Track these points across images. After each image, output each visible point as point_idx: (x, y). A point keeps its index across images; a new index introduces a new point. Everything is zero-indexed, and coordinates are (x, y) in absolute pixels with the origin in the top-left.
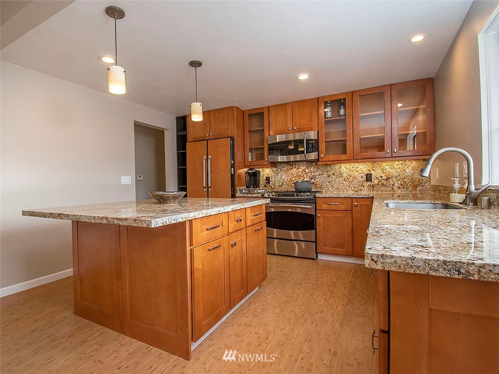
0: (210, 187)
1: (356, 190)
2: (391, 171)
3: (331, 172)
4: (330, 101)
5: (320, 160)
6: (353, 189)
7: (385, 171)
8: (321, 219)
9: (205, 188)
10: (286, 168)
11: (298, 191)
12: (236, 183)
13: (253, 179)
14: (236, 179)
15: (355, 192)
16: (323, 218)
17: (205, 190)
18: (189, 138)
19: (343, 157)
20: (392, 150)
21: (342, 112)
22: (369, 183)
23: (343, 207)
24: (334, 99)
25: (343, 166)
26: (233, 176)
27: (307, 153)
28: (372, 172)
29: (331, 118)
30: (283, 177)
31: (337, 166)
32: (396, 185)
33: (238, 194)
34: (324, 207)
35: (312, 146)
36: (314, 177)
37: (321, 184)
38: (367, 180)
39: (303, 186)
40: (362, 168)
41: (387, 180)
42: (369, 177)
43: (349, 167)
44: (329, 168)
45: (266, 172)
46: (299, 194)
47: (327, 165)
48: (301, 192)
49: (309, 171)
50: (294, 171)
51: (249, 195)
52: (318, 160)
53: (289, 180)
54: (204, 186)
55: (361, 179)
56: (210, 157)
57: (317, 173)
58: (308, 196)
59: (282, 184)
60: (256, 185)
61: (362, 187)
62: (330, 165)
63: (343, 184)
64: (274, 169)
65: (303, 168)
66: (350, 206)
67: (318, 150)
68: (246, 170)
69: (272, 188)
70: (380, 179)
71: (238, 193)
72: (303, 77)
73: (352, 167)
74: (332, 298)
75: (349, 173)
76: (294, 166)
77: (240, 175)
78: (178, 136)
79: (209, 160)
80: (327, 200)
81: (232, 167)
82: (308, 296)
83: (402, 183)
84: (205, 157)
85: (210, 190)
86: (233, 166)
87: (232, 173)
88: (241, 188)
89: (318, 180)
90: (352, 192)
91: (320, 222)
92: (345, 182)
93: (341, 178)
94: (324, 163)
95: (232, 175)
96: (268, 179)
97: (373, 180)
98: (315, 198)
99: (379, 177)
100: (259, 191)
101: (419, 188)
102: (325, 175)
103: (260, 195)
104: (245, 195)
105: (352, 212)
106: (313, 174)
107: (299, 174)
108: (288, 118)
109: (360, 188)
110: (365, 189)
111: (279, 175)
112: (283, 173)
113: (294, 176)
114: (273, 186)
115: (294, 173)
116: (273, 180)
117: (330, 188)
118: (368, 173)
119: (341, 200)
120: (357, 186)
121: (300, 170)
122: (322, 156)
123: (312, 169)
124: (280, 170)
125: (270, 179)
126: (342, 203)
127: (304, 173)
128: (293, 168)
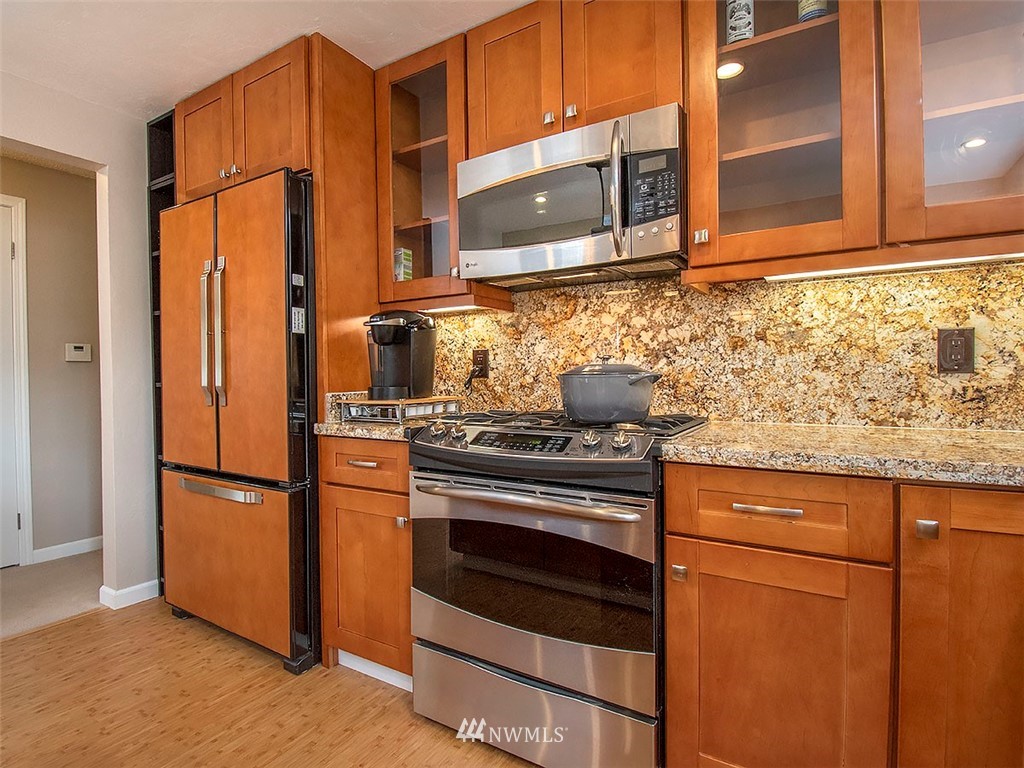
1: (881, 414)
3: (748, 330)
5: (694, 261)
6: (864, 407)
8: (694, 592)
10: (548, 314)
12: (324, 373)
15: (872, 427)
16: (705, 586)
19: (821, 234)
22: (956, 382)
23: (832, 533)
25: (810, 293)
28: (977, 321)
30: (540, 349)
33: (329, 425)
34: (711, 518)
35: (652, 187)
36: (666, 352)
37: (697, 383)
38: (944, 368)
39: (600, 395)
40: (919, 301)
42: (955, 351)
45: (473, 331)
49: (644, 321)
50: (582, 322)
52: (681, 258)
53: (560, 362)
55: (907, 361)
57: (684, 332)
58: (618, 450)
59: (536, 378)
61: (917, 403)
62: (743, 286)
63: (807, 381)
64: (505, 317)
65: (619, 309)
66: (883, 533)
67: (680, 209)
69: (496, 396)
71: (329, 420)
73: (856, 298)
75: (841, 330)
76: (583, 302)
77: (344, 339)
78: (153, 197)
79: (217, 275)
81: (294, 303)
85: (223, 400)
86: (302, 299)
87: (298, 330)
89: (686, 365)
91: (684, 602)
92: (819, 375)
93: (799, 356)
94: (716, 275)
96: (481, 364)
97: (979, 363)
98: (657, 462)
100: (412, 411)
102: (720, 339)
105: (897, 575)
106: (662, 337)
107: (601, 337)
108: (544, 70)
109: (903, 405)
110: (935, 410)
111: (524, 342)
112: (538, 334)
113: (582, 345)
114: (498, 389)
115: (580, 331)
116: (498, 362)
117: (745, 405)
118: (951, 325)
119: (818, 492)
120: (884, 396)
121: (607, 319)
122: (700, 236)
123: (658, 316)
124: (525, 320)
125: (491, 357)
126: (830, 511)
127: (624, 330)
128: (579, 309)
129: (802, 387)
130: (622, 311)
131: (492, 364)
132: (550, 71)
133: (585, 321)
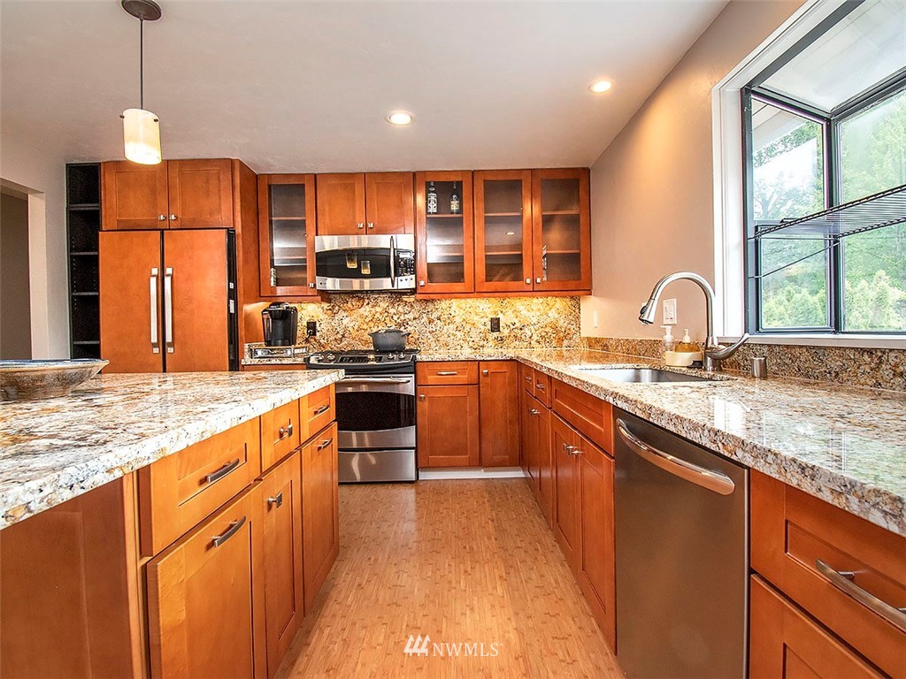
0: (172, 344)
1: (476, 346)
2: (528, 314)
3: (434, 316)
4: (434, 182)
5: (418, 291)
6: (471, 344)
7: (518, 314)
8: (426, 404)
9: (154, 345)
10: (349, 305)
11: (381, 350)
12: (242, 333)
13: (283, 327)
14: (241, 324)
16: (429, 401)
17: (156, 350)
18: (107, 221)
19: (458, 287)
20: (533, 280)
21: (454, 206)
22: (496, 334)
23: (464, 378)
24: (442, 179)
25: (455, 303)
26: (233, 319)
27: (395, 276)
28: (500, 316)
29: (435, 213)
30: (345, 321)
31: (444, 304)
32: (535, 337)
33: (246, 360)
34: (431, 379)
35: (405, 263)
36: (404, 323)
37: (416, 337)
38: (492, 330)
39: (391, 340)
40: (484, 308)
41: (521, 329)
42: (495, 325)
43: (464, 305)
44: (431, 307)
45: (309, 311)
46: (384, 356)
47: (427, 301)
48: (387, 352)
49: (394, 311)
50: (366, 310)
51: (273, 361)
52: (415, 291)
53: (356, 328)
54: (154, 340)
55: (483, 328)
56: (169, 271)
57: (411, 316)
58: (401, 359)
59: (343, 336)
60: (289, 338)
61: (485, 342)
62: (432, 301)
63: (454, 335)
64: (325, 305)
65: (384, 305)
66: (476, 376)
67: (415, 272)
68: (262, 305)
69: (320, 345)
70: (512, 327)
71: (247, 356)
72: (401, 118)
73: (469, 306)
74: (477, 568)
75: (464, 317)
76: (367, 301)
77: (248, 317)
78: (72, 215)
79: (168, 281)
80: (436, 366)
81: (230, 298)
82: (430, 574)
83: (543, 334)
84: (155, 271)
85: (170, 350)
86: (232, 294)
87: (232, 311)
88: (254, 345)
89: (412, 329)
90: (470, 351)
91: (423, 408)
92: (457, 333)
93: (451, 326)
94: (424, 297)
95: (230, 315)
96: (312, 327)
97: (501, 329)
98: (414, 360)
99: (511, 325)
100: (297, 351)
101: (566, 343)
102: (425, 319)
103: (300, 360)
104: (265, 361)
105: (479, 387)
106: (402, 318)
107: (376, 317)
108: (357, 204)
109: (482, 343)
110: (490, 344)
111: (336, 318)
112: (345, 314)
113: (367, 320)
114: (322, 341)
115: (366, 314)
116: (322, 328)
117: (433, 344)
118: (494, 316)
119: (460, 366)
120: (477, 340)
121: (378, 309)
122: (422, 283)
123: (400, 309)
124: (337, 308)
125: (318, 325)
126: (462, 371)
127: (386, 314)
128: (365, 304)
129: (452, 337)
130: (385, 306)
131: (318, 329)
132: (360, 204)
133: (368, 309)
